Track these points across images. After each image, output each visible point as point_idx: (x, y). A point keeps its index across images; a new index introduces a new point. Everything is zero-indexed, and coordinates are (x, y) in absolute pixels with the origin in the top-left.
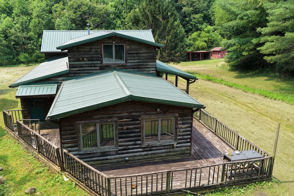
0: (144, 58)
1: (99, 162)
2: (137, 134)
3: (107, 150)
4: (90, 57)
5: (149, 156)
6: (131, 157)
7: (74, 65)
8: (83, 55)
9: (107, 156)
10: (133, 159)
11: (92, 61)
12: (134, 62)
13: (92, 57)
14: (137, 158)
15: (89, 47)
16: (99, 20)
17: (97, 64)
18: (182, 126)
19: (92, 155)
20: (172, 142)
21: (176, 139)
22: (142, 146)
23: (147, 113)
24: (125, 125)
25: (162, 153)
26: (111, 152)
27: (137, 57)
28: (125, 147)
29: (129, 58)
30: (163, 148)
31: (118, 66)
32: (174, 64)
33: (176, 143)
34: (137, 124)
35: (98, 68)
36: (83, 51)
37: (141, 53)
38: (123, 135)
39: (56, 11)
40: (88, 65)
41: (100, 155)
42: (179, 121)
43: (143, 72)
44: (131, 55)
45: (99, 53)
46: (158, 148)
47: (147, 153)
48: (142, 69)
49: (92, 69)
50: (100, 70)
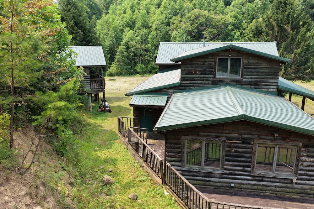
0: (264, 74)
1: (202, 182)
2: (247, 159)
3: (212, 171)
4: (203, 71)
5: (259, 188)
6: (237, 183)
7: (186, 78)
8: (195, 68)
9: (211, 178)
10: (239, 186)
11: (205, 74)
12: (251, 78)
13: (205, 71)
14: (245, 186)
15: (202, 60)
16: (216, 31)
17: (210, 78)
18: (306, 159)
19: (195, 174)
20: (291, 176)
21: (296, 174)
22: (252, 174)
23: (262, 137)
24: (234, 147)
25: (276, 186)
26: (215, 175)
27: (256, 72)
28: (231, 172)
29: (245, 73)
30: (278, 180)
31: (232, 82)
32: (302, 82)
33: (297, 179)
34: (248, 148)
35: (210, 82)
36: (196, 63)
37: (260, 68)
38: (230, 158)
39: (173, 24)
40: (200, 79)
41: (203, 175)
42: (303, 152)
43: (261, 90)
44: (248, 70)
45: (213, 67)
46: (272, 180)
47: (257, 183)
48: (260, 87)
49: (203, 83)
50: (212, 84)
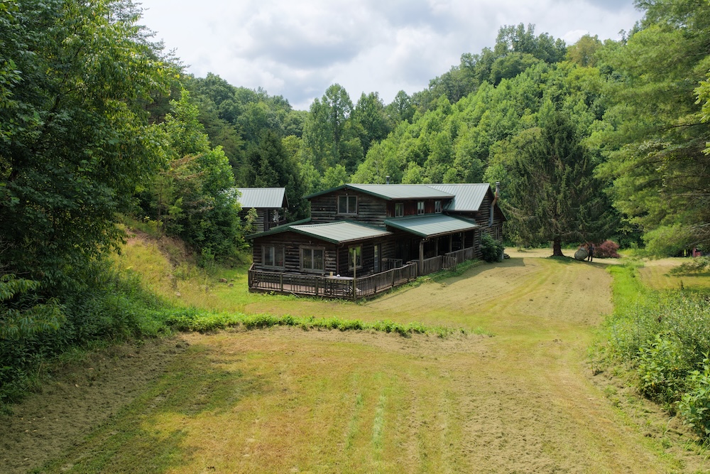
0: (374, 210)
2: (297, 260)
3: (278, 269)
7: (315, 214)
8: (322, 205)
11: (329, 211)
12: (365, 215)
13: (329, 208)
15: (327, 198)
17: (333, 214)
20: (321, 272)
21: (324, 270)
22: (300, 271)
23: (304, 243)
27: (368, 209)
28: (289, 269)
29: (360, 210)
30: (315, 275)
31: (351, 218)
33: (324, 273)
34: (297, 252)
36: (322, 201)
37: (371, 205)
38: (288, 259)
40: (325, 215)
42: (327, 254)
43: (373, 225)
44: (362, 207)
45: (335, 204)
48: (373, 222)
49: (329, 219)
50: (335, 219)
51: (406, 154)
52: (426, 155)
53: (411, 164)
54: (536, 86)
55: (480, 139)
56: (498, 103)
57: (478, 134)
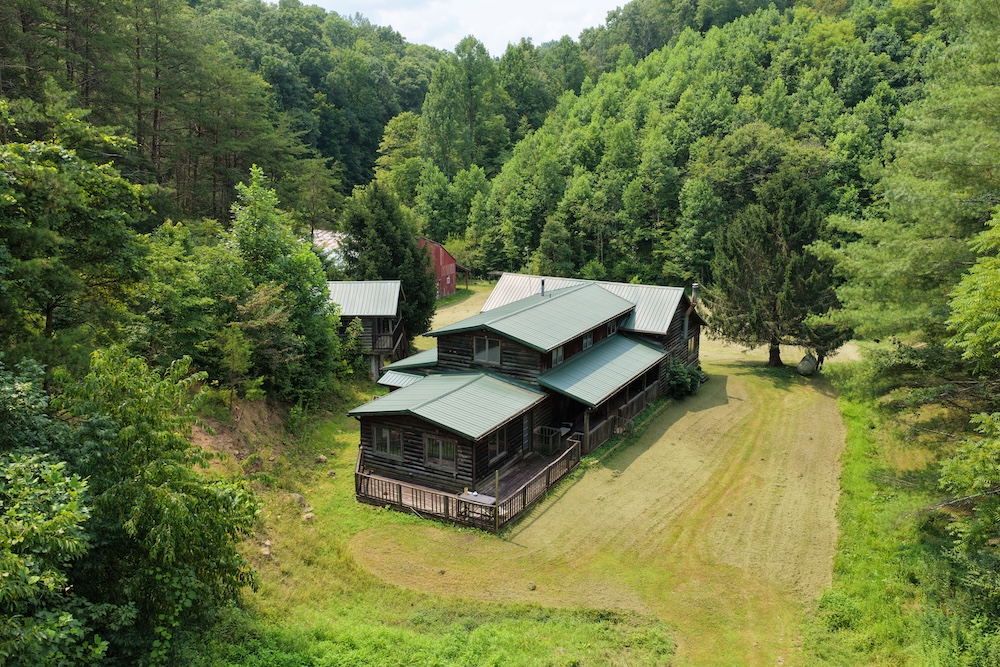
0: (524, 362)
2: (420, 451)
3: (395, 458)
4: (460, 350)
5: (432, 479)
6: (415, 473)
7: (443, 357)
8: (452, 346)
9: (395, 465)
10: (416, 476)
11: (462, 355)
12: (511, 366)
14: (421, 477)
15: (461, 338)
17: (468, 360)
18: (462, 456)
19: (383, 460)
20: (452, 471)
21: (456, 469)
22: (425, 466)
23: (427, 432)
24: (410, 438)
25: (444, 480)
26: (398, 463)
27: (515, 359)
28: (409, 461)
29: (504, 359)
30: (443, 474)
31: (491, 368)
34: (419, 441)
35: (468, 366)
36: (454, 341)
37: (518, 355)
38: (408, 448)
40: (457, 360)
41: (389, 462)
42: (459, 449)
43: (522, 381)
44: (507, 355)
45: (470, 347)
46: (440, 473)
47: (429, 475)
48: (521, 377)
49: (462, 366)
50: (471, 368)
51: (570, 151)
52: (600, 154)
53: (578, 169)
54: (761, 45)
55: (677, 132)
56: (704, 73)
57: (674, 125)
